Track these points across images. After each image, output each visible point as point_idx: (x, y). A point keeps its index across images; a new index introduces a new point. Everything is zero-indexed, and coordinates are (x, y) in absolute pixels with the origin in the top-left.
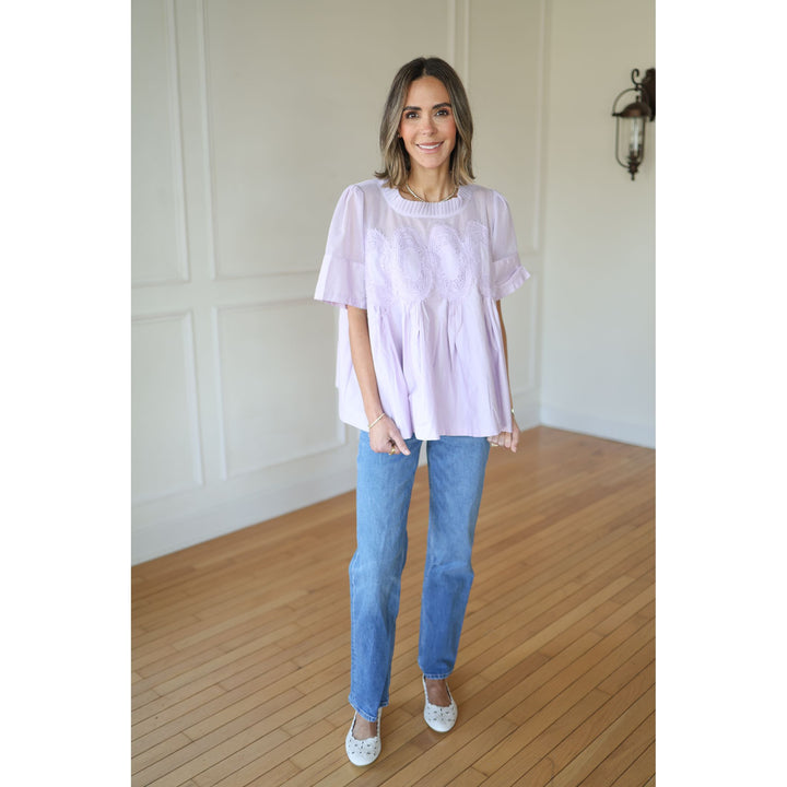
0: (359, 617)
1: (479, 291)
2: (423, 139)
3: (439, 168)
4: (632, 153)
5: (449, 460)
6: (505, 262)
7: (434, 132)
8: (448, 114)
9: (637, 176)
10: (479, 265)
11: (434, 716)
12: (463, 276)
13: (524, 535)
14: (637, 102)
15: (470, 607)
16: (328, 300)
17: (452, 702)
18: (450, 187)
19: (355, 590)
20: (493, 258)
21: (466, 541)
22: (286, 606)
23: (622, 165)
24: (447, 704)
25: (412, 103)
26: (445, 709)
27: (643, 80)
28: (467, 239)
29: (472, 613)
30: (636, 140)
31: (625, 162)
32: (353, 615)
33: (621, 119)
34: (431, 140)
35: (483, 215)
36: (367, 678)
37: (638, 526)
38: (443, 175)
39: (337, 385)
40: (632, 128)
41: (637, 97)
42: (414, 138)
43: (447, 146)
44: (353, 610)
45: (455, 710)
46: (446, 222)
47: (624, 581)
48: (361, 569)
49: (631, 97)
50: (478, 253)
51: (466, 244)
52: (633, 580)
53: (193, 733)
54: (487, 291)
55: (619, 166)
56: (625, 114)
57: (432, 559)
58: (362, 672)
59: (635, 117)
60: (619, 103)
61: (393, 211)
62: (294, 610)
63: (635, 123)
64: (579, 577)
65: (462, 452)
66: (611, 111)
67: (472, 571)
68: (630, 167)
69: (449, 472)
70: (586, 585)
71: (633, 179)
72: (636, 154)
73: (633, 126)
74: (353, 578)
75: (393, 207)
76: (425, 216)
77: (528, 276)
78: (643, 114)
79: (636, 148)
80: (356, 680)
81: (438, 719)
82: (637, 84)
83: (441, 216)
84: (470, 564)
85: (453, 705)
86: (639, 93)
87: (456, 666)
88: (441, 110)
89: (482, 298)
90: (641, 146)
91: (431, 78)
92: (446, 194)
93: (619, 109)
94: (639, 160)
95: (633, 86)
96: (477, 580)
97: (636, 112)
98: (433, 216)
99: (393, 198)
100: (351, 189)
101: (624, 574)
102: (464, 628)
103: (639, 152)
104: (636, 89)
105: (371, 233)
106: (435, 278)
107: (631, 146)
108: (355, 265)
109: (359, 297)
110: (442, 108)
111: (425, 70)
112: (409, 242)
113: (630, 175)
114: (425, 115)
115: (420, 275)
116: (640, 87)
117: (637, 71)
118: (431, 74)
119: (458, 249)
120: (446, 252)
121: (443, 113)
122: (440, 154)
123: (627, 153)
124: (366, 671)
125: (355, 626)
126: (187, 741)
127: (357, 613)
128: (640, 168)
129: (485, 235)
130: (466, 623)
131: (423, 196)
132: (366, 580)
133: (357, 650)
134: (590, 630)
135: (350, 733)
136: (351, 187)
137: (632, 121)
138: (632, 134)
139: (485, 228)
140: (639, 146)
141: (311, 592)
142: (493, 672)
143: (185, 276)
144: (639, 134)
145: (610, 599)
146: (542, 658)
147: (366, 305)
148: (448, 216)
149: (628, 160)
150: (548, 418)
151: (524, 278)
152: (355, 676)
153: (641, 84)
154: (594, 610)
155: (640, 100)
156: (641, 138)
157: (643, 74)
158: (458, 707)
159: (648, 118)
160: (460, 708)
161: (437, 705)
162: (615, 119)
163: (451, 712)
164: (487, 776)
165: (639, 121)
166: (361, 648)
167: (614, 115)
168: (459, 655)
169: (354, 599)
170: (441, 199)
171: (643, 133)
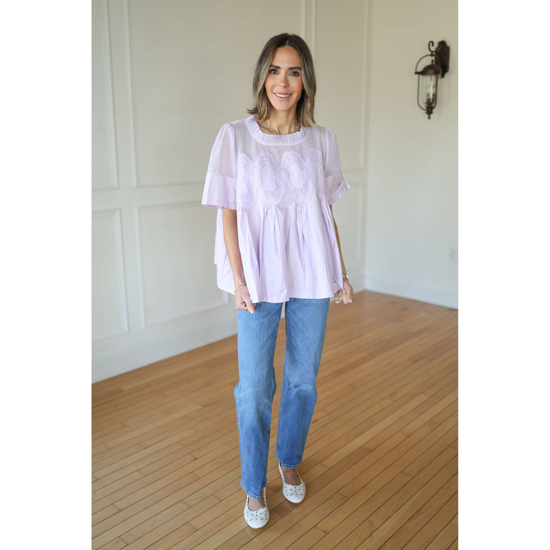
0: (244, 428)
1: (318, 197)
2: (279, 89)
3: (289, 111)
4: (428, 100)
5: (300, 315)
6: (334, 177)
7: (287, 85)
8: (298, 75)
9: (432, 116)
10: (317, 178)
11: (290, 492)
12: (306, 186)
13: (353, 366)
14: (432, 65)
15: (314, 417)
16: (211, 204)
17: (302, 482)
18: (296, 125)
19: (240, 409)
20: (326, 175)
21: (312, 371)
22: (186, 416)
23: (421, 108)
24: (298, 484)
25: (276, 63)
26: (298, 487)
27: (437, 49)
28: (308, 160)
29: (315, 421)
30: (431, 91)
31: (424, 106)
32: (239, 427)
33: (421, 76)
34: (284, 91)
35: (318, 145)
36: (251, 470)
37: (432, 360)
38: (292, 116)
39: (215, 262)
40: (429, 82)
41: (432, 61)
42: (273, 87)
43: (295, 97)
44: (239, 423)
45: (304, 487)
46: (293, 148)
47: (422, 398)
48: (242, 395)
49: (428, 61)
50: (315, 169)
51: (307, 163)
52: (429, 397)
53: (121, 505)
54: (323, 197)
55: (420, 109)
56: (424, 72)
57: (287, 384)
58: (248, 466)
59: (431, 75)
60: (419, 65)
61: (256, 141)
62: (192, 419)
63: (431, 79)
64: (391, 395)
65: (310, 309)
66: (414, 71)
67: (316, 392)
68: (427, 110)
69: (300, 324)
70: (395, 401)
71: (429, 118)
72: (431, 101)
73: (429, 81)
74: (237, 401)
75: (256, 139)
76: (278, 144)
77: (349, 186)
78: (436, 73)
79: (431, 97)
80: (244, 471)
81: (292, 494)
82: (432, 52)
83: (289, 144)
84: (315, 388)
85: (302, 484)
86: (433, 58)
87: (304, 458)
88: (294, 72)
89: (320, 201)
90: (435, 95)
91: (291, 48)
92: (293, 129)
93: (420, 69)
94: (433, 105)
95: (430, 53)
96: (320, 397)
97: (431, 71)
98: (283, 144)
99: (255, 132)
100: (226, 127)
101: (422, 393)
102: (310, 431)
103: (433, 99)
104: (432, 55)
105: (241, 156)
106: (286, 186)
107: (428, 95)
108: (229, 179)
109: (231, 201)
110: (295, 70)
111: (287, 42)
112: (267, 163)
113: (427, 116)
114: (282, 73)
115: (275, 186)
116: (434, 53)
117: (433, 42)
118: (291, 45)
119: (301, 167)
120: (294, 169)
121: (296, 74)
122: (289, 102)
123: (425, 100)
124: (250, 465)
125: (242, 434)
126: (116, 510)
127: (242, 425)
128: (434, 111)
129: (320, 158)
130: (312, 428)
131: (277, 131)
132: (246, 402)
133: (243, 451)
134: (398, 432)
135: (246, 507)
136: (225, 125)
137: (429, 78)
138: (428, 86)
139: (320, 153)
140: (434, 95)
141: (204, 406)
142: (331, 461)
143: (115, 185)
144: (433, 87)
145: (412, 410)
146: (365, 451)
147: (236, 207)
148: (294, 144)
149: (426, 105)
150: (370, 285)
151: (347, 189)
152: (243, 468)
153: (435, 52)
154: (401, 418)
155: (434, 63)
156: (435, 89)
157: (436, 45)
158: (306, 486)
159: (440, 76)
160: (308, 487)
161: (292, 485)
162: (417, 75)
163: (301, 489)
164: (326, 533)
165: (434, 77)
166: (246, 450)
167: (416, 73)
168: (305, 451)
169: (239, 416)
170: (290, 133)
171: (436, 86)
